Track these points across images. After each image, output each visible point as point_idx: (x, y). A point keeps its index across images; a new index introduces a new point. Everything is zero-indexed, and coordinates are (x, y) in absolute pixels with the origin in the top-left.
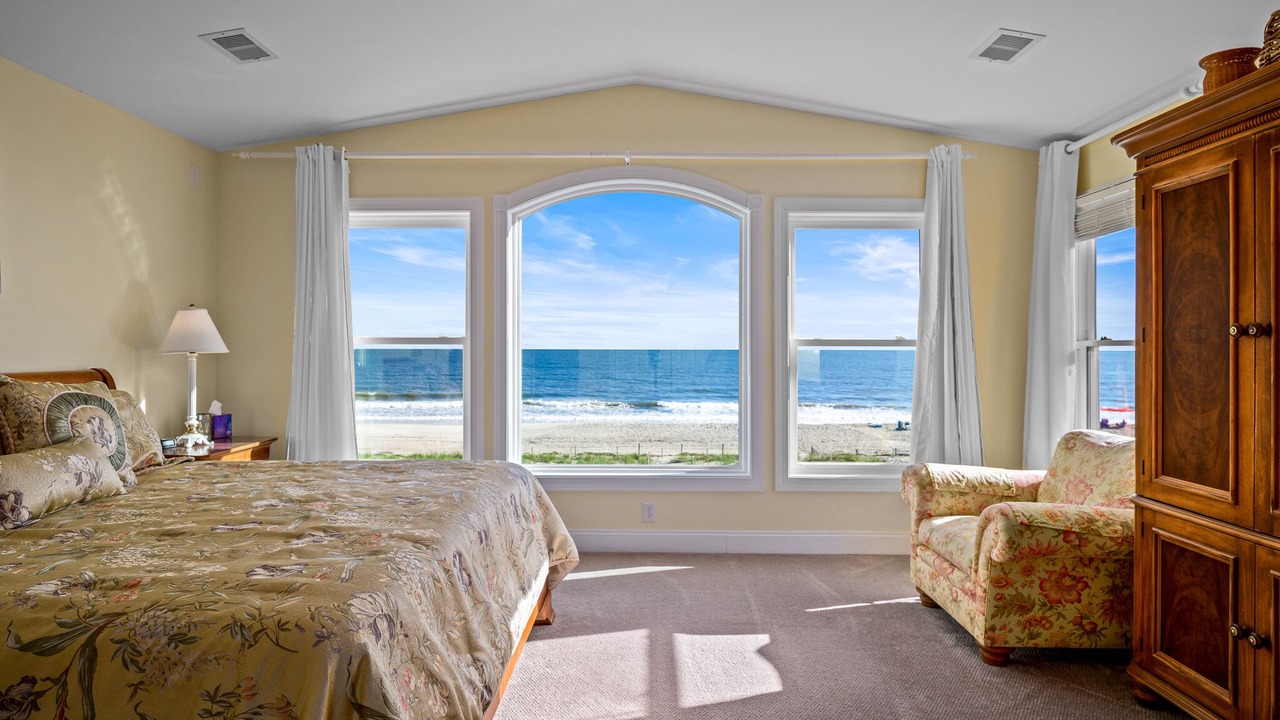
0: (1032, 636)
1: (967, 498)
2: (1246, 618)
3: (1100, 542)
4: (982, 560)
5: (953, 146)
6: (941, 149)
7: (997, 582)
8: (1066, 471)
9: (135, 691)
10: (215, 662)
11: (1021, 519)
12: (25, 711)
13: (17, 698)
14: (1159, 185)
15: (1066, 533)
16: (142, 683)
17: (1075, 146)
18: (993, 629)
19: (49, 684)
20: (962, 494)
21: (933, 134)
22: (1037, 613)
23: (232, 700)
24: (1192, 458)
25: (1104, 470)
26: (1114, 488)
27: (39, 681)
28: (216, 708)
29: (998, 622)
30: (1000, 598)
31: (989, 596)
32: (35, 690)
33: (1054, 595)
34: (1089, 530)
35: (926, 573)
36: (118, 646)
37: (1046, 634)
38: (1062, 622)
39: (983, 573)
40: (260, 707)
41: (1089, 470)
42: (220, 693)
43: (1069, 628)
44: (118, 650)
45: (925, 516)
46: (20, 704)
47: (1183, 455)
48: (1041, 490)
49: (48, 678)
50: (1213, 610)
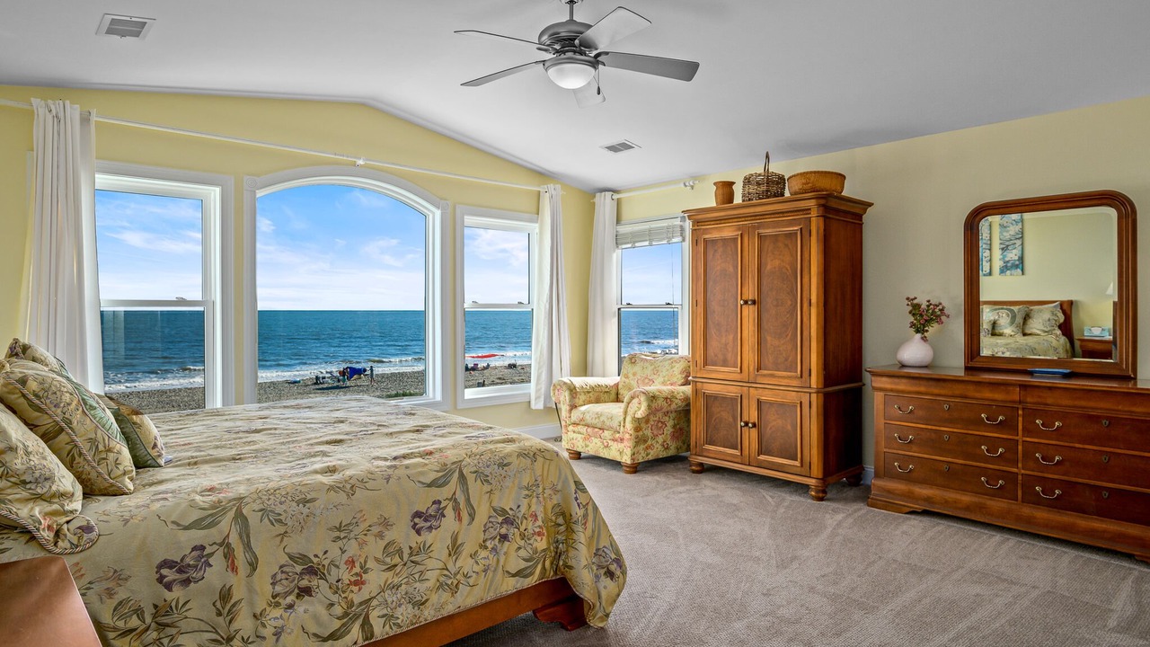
0: (647, 455)
1: (591, 394)
2: (745, 418)
3: (677, 401)
4: (629, 419)
5: (557, 186)
6: (551, 186)
7: (637, 429)
8: (634, 374)
9: (283, 538)
10: (335, 509)
11: (651, 394)
12: (201, 569)
13: (191, 563)
14: (706, 236)
15: (667, 398)
16: (286, 532)
17: (616, 196)
18: (634, 454)
19: (216, 547)
20: (589, 392)
21: (543, 175)
22: (649, 442)
23: (350, 528)
24: (721, 357)
25: (658, 371)
26: (666, 379)
27: (207, 547)
28: (342, 535)
29: (636, 450)
30: (637, 437)
31: (633, 437)
32: (205, 553)
33: (655, 433)
34: (673, 397)
35: (579, 439)
36: (261, 513)
37: (652, 452)
38: (658, 445)
39: (629, 426)
40: (370, 526)
41: (648, 372)
42: (343, 525)
43: (660, 447)
44: (263, 515)
45: (573, 407)
46: (196, 566)
47: (716, 356)
48: (620, 386)
49: (215, 543)
50: (731, 420)
